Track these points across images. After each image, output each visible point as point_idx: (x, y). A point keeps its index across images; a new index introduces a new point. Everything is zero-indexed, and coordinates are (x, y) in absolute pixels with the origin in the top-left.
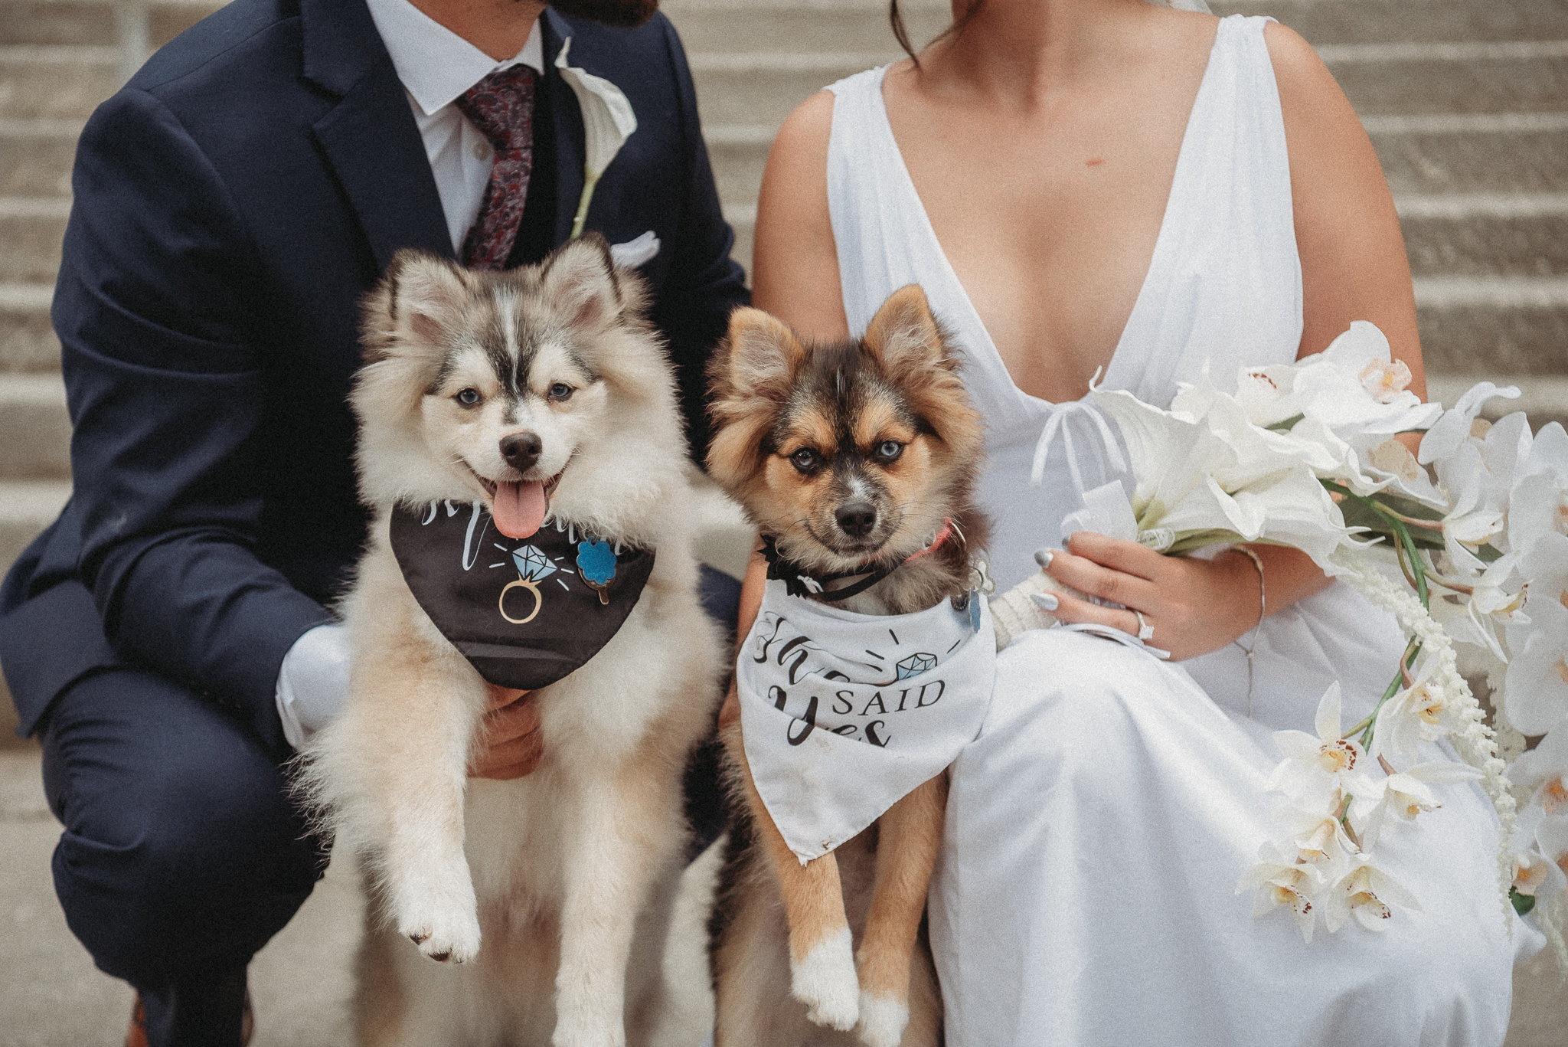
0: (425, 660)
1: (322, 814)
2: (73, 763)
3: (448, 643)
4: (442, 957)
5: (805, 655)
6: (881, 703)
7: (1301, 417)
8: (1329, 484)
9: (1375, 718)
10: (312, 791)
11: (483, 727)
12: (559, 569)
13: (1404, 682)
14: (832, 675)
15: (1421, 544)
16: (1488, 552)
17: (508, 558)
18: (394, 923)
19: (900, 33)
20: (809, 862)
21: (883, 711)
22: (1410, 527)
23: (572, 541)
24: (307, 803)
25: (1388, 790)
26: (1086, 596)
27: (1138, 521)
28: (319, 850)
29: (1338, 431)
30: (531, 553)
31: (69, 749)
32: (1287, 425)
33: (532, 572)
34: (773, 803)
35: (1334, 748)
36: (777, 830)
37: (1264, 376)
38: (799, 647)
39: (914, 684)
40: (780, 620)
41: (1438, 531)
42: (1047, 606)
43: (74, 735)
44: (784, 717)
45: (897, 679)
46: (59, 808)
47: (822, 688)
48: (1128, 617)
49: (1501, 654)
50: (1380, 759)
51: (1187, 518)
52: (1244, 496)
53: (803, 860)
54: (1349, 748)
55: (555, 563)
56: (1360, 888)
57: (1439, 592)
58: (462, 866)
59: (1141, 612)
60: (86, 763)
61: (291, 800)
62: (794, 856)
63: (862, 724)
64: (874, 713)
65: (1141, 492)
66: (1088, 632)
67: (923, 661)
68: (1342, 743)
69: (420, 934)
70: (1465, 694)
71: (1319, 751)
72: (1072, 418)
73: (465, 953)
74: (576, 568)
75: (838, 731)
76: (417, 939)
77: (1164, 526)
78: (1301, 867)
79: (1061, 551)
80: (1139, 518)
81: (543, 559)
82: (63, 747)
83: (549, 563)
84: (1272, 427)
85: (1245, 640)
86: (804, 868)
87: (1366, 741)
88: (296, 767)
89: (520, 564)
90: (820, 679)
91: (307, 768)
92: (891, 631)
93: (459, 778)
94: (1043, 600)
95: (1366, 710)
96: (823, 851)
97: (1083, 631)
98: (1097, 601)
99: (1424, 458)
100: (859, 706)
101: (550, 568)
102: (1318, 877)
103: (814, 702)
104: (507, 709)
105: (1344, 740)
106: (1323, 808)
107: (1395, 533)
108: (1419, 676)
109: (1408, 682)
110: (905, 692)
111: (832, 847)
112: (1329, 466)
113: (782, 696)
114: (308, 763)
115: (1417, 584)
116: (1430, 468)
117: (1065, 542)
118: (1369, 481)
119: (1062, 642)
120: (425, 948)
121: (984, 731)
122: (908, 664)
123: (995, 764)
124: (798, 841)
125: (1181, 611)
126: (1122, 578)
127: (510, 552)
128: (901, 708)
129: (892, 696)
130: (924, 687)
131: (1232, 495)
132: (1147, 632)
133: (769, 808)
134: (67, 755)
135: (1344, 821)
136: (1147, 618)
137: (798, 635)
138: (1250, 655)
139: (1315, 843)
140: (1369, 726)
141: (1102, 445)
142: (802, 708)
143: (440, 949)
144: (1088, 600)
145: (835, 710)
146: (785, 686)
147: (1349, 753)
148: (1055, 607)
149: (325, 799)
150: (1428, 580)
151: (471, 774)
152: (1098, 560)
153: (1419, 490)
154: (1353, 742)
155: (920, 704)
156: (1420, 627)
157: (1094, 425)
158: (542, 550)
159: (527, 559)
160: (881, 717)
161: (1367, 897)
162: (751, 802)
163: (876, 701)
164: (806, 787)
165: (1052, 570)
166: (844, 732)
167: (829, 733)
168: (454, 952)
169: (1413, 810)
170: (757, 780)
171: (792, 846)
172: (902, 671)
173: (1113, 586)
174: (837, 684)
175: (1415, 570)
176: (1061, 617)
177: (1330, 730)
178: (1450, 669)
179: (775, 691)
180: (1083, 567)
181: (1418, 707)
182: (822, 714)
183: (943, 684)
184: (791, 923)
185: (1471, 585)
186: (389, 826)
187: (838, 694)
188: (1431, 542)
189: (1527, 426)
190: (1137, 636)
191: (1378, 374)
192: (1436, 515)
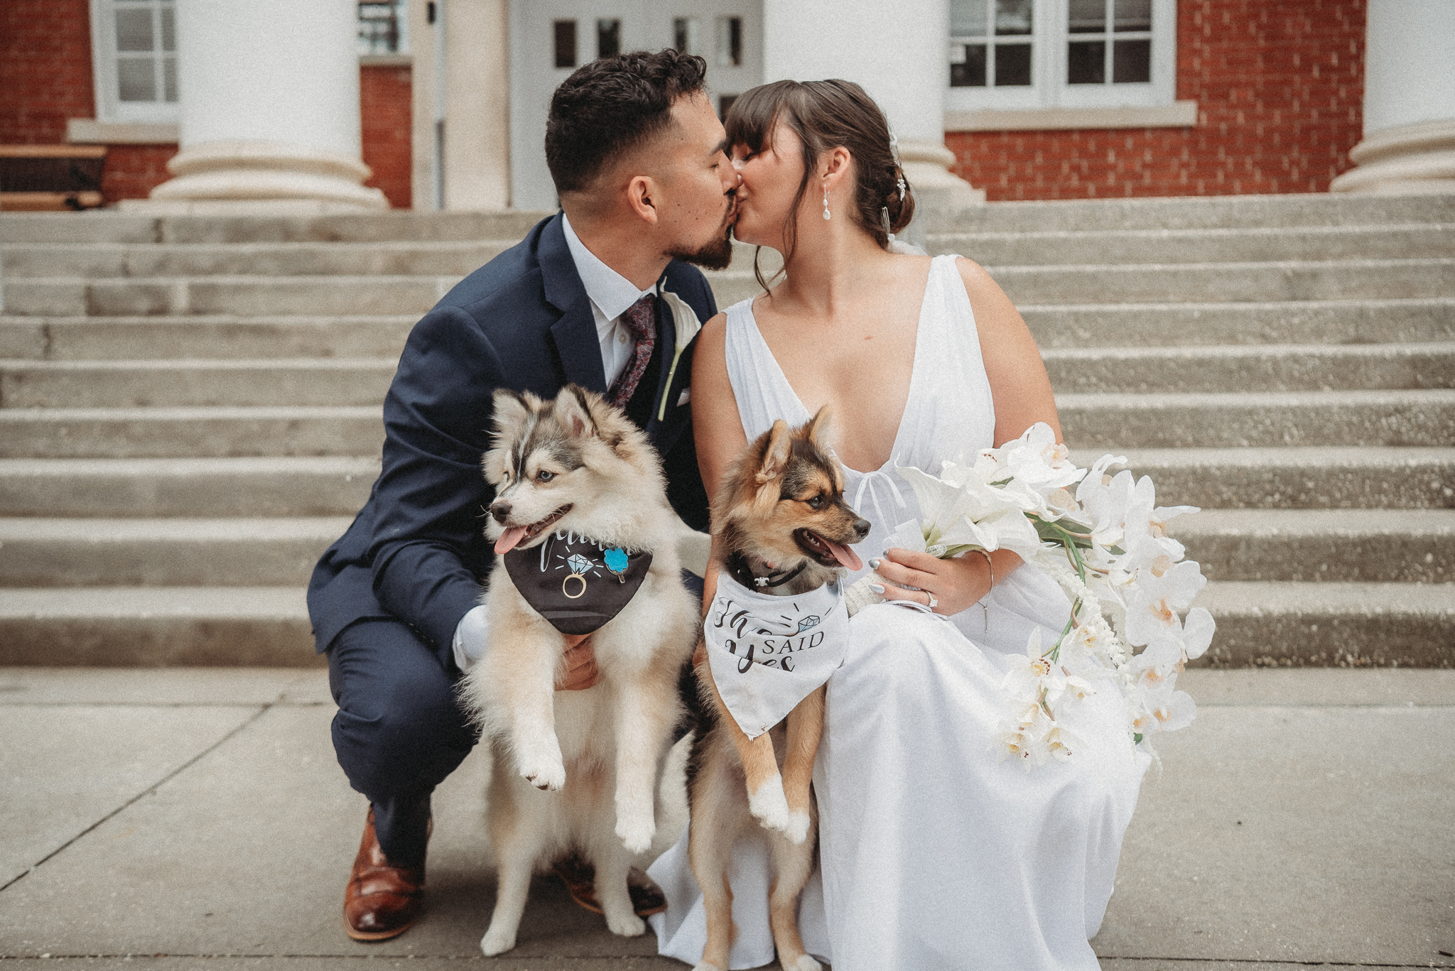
0: (528, 624)
1: (476, 713)
2: (346, 672)
3: (538, 613)
4: (544, 787)
5: (745, 621)
6: (790, 646)
7: (1012, 478)
8: (1028, 515)
9: (1059, 646)
10: (470, 700)
11: (565, 660)
12: (595, 565)
13: (1073, 624)
14: (761, 632)
15: (1078, 545)
16: (1116, 550)
17: (565, 562)
18: (518, 771)
19: (760, 280)
20: (754, 738)
21: (791, 651)
22: (1073, 537)
23: (601, 549)
24: (467, 708)
25: (1068, 685)
26: (899, 585)
27: (926, 539)
28: (474, 732)
29: (1033, 486)
30: (577, 558)
31: (344, 664)
32: (1005, 482)
33: (579, 569)
34: (731, 707)
35: (1038, 662)
36: (735, 721)
37: (989, 455)
38: (742, 616)
39: (807, 634)
40: (730, 602)
41: (1089, 539)
42: (878, 591)
43: (346, 657)
44: (735, 657)
45: (798, 632)
46: (337, 697)
47: (755, 640)
48: (923, 594)
49: (1122, 603)
50: (1063, 668)
51: (952, 538)
52: (983, 524)
53: (751, 738)
54: (1046, 663)
55: (592, 562)
56: (1054, 740)
57: (1089, 573)
58: (553, 737)
59: (931, 592)
60: (352, 672)
61: (458, 705)
62: (745, 735)
63: (779, 658)
64: (786, 652)
65: (927, 523)
66: (901, 605)
67: (813, 620)
68: (1042, 660)
69: (531, 776)
70: (1107, 629)
71: (1030, 665)
72: (874, 481)
73: (557, 785)
74: (604, 564)
75: (765, 664)
76: (530, 779)
77: (940, 543)
78: (1022, 732)
79: (883, 558)
80: (927, 538)
81: (585, 561)
82: (341, 663)
83: (589, 563)
84: (994, 484)
85: (983, 600)
86: (752, 742)
87: (1055, 657)
88: (460, 687)
89: (572, 565)
90: (755, 634)
91: (466, 688)
92: (795, 604)
93: (550, 688)
94: (875, 587)
95: (1055, 640)
96: (762, 732)
97: (898, 604)
98: (906, 587)
99: (1078, 500)
100: (777, 649)
101: (590, 565)
102: (1030, 736)
103: (752, 647)
104: (577, 648)
105: (1043, 658)
106: (1032, 698)
107: (1064, 540)
108: (1082, 621)
109: (1076, 624)
110: (803, 639)
111: (767, 729)
112: (1031, 508)
113: (733, 645)
114: (467, 685)
115: (1079, 569)
116: (1080, 503)
117: (885, 554)
118: (1050, 513)
119: (888, 611)
120: (534, 783)
121: (845, 662)
122: (804, 622)
123: (853, 680)
124: (747, 727)
125: (952, 591)
126: (918, 572)
127: (566, 560)
128: (801, 649)
129: (795, 642)
130: (813, 636)
131: (975, 523)
132: (934, 603)
133: (731, 710)
134: (344, 667)
135: (1044, 704)
136: (934, 596)
137: (741, 610)
138: (986, 609)
139: (1028, 718)
140: (1056, 650)
141: (892, 494)
142: (746, 652)
143: (542, 784)
144: (900, 587)
145: (764, 652)
146: (735, 639)
147: (1046, 665)
148: (883, 592)
149: (476, 705)
150: (1084, 567)
151: (558, 688)
152: (906, 563)
153: (1077, 517)
154: (1047, 659)
155: (811, 646)
156: (1080, 593)
157: (887, 484)
158: (584, 556)
159: (576, 562)
160: (790, 654)
161: (1058, 745)
162: (719, 706)
163: (787, 645)
164: (751, 696)
165: (879, 571)
166: (769, 664)
167: (761, 665)
168: (551, 783)
169: (1081, 695)
170: (723, 693)
171: (744, 730)
172: (802, 626)
173: (915, 579)
174: (765, 637)
175: (1077, 562)
176: (887, 597)
177: (1035, 653)
178: (1098, 616)
179: (729, 643)
180: (897, 569)
181: (1084, 638)
182: (757, 654)
183: (822, 633)
184: (747, 773)
185: (1107, 569)
186: (511, 718)
187: (766, 642)
188: (1083, 545)
189: (1132, 480)
190: (928, 605)
191: (1050, 453)
192: (1087, 530)
